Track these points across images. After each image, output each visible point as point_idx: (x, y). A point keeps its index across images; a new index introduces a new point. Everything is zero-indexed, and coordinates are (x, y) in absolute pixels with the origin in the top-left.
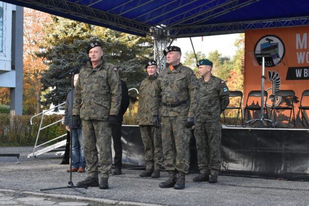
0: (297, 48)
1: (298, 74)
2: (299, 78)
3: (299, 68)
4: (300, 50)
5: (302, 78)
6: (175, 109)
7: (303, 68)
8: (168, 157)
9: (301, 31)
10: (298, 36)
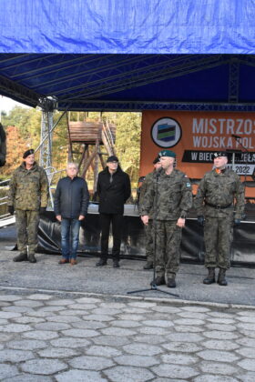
0: (194, 132)
1: (194, 157)
2: (194, 161)
3: (196, 151)
4: (196, 135)
5: (198, 161)
6: (225, 210)
7: (198, 152)
8: (212, 255)
9: (199, 116)
10: (195, 121)
